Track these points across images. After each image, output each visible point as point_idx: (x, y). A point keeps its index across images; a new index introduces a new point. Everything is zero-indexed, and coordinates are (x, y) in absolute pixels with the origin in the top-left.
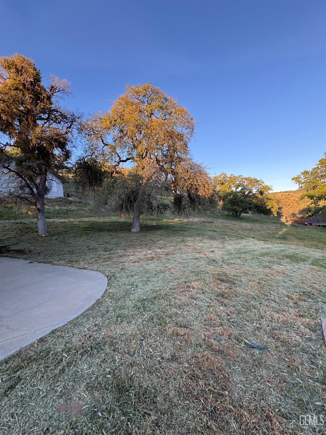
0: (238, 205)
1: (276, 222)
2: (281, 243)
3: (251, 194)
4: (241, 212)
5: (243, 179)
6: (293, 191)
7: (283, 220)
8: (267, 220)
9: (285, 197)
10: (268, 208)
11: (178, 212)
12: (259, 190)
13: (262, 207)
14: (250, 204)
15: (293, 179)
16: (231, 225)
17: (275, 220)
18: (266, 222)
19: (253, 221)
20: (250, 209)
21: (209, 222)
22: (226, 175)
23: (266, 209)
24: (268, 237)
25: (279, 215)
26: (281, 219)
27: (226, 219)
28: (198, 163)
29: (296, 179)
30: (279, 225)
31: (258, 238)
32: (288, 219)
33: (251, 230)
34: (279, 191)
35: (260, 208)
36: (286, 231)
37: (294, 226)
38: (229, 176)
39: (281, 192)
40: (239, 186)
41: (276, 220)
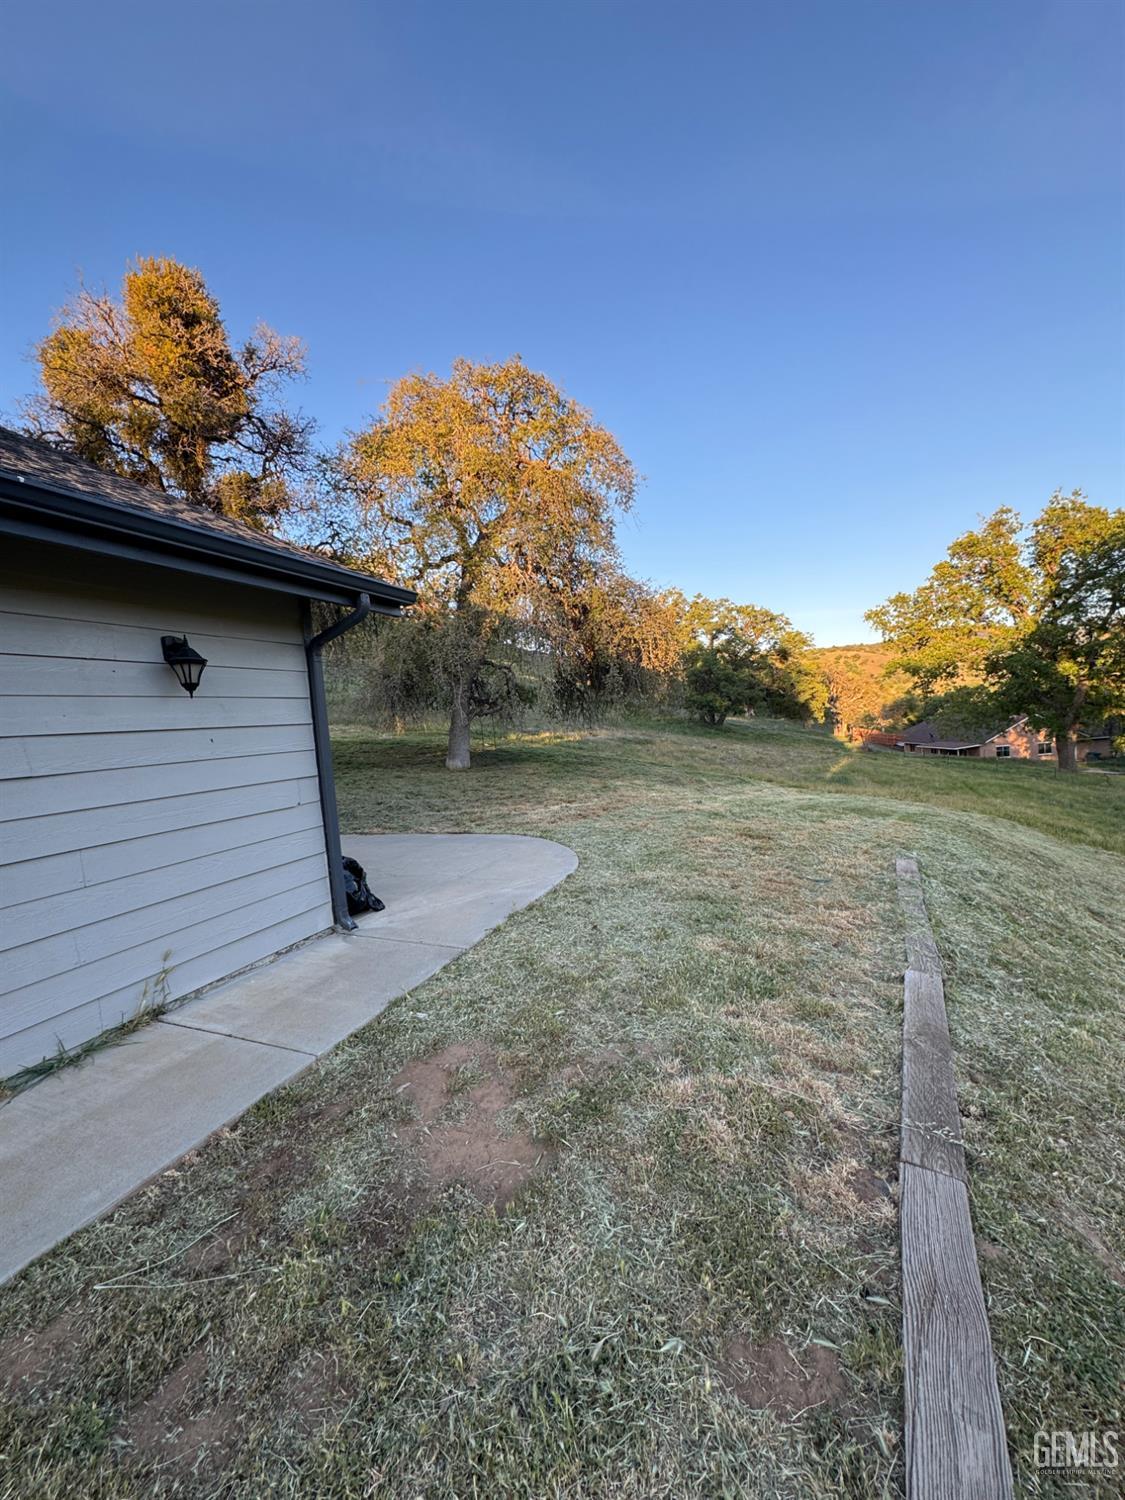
0: (717, 689)
1: (822, 742)
2: (837, 792)
3: (753, 657)
4: (727, 709)
5: (732, 609)
6: (870, 646)
7: (840, 734)
8: (797, 736)
9: (845, 663)
10: (802, 698)
11: (565, 712)
12: (777, 647)
13: (783, 696)
14: (751, 687)
15: (868, 617)
16: (703, 749)
17: (818, 734)
18: (794, 741)
19: (761, 738)
20: (751, 702)
21: (639, 742)
22: (681, 595)
23: (797, 704)
24: (806, 779)
25: (831, 718)
26: (836, 733)
27: (685, 733)
28: (637, 579)
29: (876, 617)
30: (831, 750)
31: (782, 782)
32: (855, 732)
33: (758, 761)
34: (828, 646)
35: (779, 699)
36: (849, 765)
37: (870, 750)
38: (690, 599)
39: (834, 649)
40: (720, 631)
41: (822, 735)
